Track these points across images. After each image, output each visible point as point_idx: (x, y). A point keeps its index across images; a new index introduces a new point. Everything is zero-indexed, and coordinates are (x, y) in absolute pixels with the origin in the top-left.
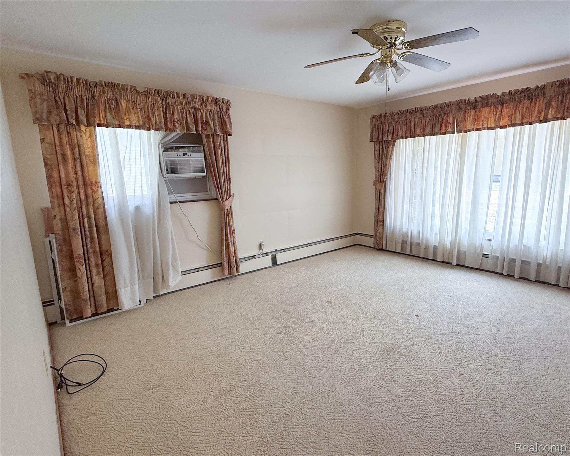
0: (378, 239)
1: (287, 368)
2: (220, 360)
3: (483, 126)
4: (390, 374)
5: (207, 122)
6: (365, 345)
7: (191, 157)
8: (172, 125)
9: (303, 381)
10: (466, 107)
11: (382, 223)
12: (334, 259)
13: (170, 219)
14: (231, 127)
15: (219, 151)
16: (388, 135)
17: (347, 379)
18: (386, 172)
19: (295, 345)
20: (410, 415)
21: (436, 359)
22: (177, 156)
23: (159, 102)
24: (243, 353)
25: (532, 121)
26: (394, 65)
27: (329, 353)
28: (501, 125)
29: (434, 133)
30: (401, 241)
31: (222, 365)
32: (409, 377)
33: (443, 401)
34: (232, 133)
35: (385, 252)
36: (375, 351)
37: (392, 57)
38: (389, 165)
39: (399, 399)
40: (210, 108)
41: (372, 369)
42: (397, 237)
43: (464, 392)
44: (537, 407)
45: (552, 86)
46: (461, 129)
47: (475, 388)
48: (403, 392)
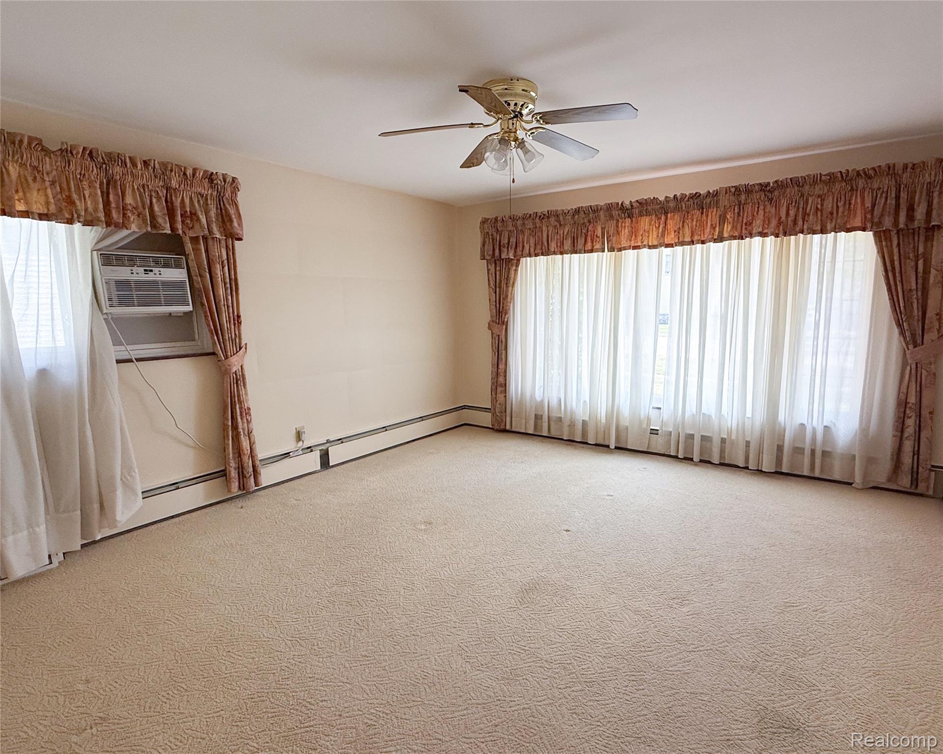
0: (498, 414)
1: (364, 644)
2: (233, 649)
3: (643, 242)
4: (535, 627)
5: (193, 215)
6: (492, 587)
7: (161, 276)
8: (122, 214)
9: (393, 662)
10: (619, 215)
11: (503, 389)
13: (116, 394)
14: (240, 224)
15: (218, 267)
16: (508, 250)
17: (467, 646)
18: (508, 308)
19: (374, 603)
20: (570, 687)
21: (600, 594)
22: (132, 273)
23: (92, 171)
24: (278, 630)
25: (705, 239)
26: (520, 145)
27: (435, 607)
28: (666, 243)
29: (577, 251)
30: (534, 415)
31: (240, 658)
32: (563, 627)
33: (615, 656)
34: (242, 235)
35: (509, 434)
36: (509, 594)
37: (518, 132)
38: (511, 296)
39: (551, 664)
40: (199, 190)
41: (507, 624)
42: (528, 410)
43: (643, 638)
44: (738, 643)
45: (726, 193)
46: (614, 245)
47: (656, 629)
48: (556, 654)
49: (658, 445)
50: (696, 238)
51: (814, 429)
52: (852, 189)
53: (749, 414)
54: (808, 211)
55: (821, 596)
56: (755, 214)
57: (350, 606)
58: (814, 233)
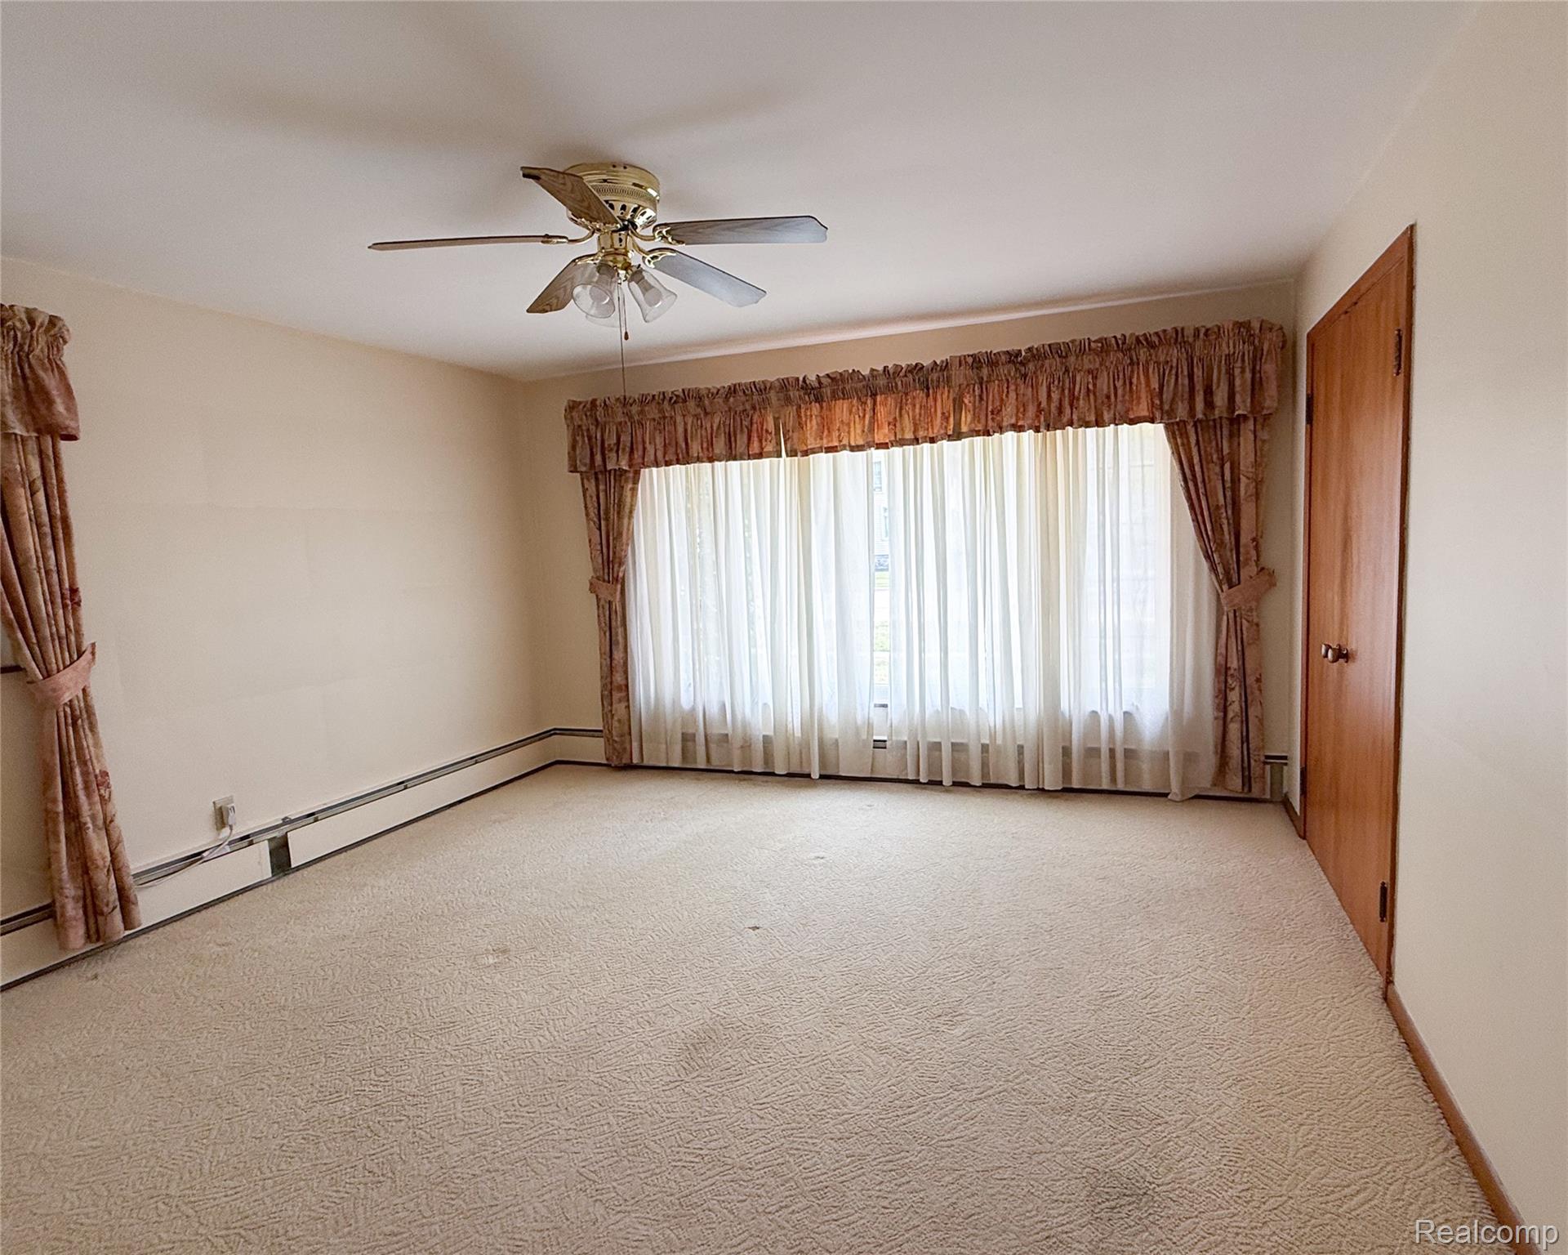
0: (616, 739)
1: (387, 1211)
3: (840, 441)
4: (716, 1110)
6: (633, 1050)
10: (800, 396)
11: (623, 694)
12: (493, 818)
14: (71, 408)
15: (22, 492)
16: (618, 456)
17: (595, 1172)
18: (623, 553)
20: (787, 1207)
21: (820, 1030)
24: (194, 1221)
25: (934, 435)
26: (635, 278)
27: (527, 1109)
28: (876, 441)
29: (735, 456)
30: (680, 736)
32: (765, 1100)
33: (856, 1134)
34: (77, 429)
35: (640, 771)
36: (663, 1058)
37: (630, 255)
38: (628, 533)
39: (750, 1172)
41: (665, 1115)
42: (669, 727)
43: (898, 1093)
44: (1043, 1072)
45: (960, 365)
46: (795, 447)
47: (916, 1073)
48: (757, 1151)
49: (888, 765)
50: (921, 434)
51: (1111, 719)
52: (1132, 363)
53: (1018, 704)
54: (1076, 393)
55: (1149, 973)
56: (1004, 397)
57: (350, 1140)
58: (1087, 425)
